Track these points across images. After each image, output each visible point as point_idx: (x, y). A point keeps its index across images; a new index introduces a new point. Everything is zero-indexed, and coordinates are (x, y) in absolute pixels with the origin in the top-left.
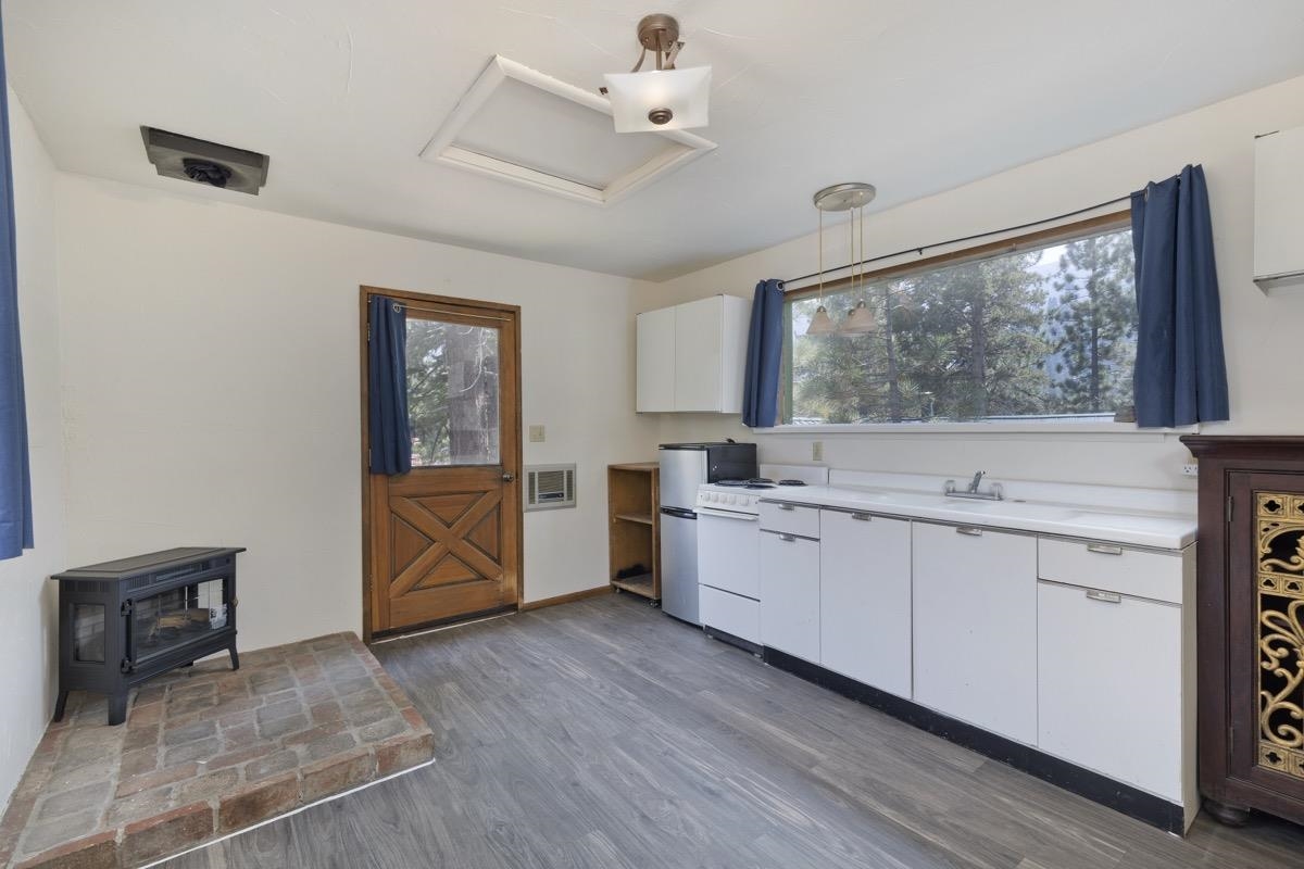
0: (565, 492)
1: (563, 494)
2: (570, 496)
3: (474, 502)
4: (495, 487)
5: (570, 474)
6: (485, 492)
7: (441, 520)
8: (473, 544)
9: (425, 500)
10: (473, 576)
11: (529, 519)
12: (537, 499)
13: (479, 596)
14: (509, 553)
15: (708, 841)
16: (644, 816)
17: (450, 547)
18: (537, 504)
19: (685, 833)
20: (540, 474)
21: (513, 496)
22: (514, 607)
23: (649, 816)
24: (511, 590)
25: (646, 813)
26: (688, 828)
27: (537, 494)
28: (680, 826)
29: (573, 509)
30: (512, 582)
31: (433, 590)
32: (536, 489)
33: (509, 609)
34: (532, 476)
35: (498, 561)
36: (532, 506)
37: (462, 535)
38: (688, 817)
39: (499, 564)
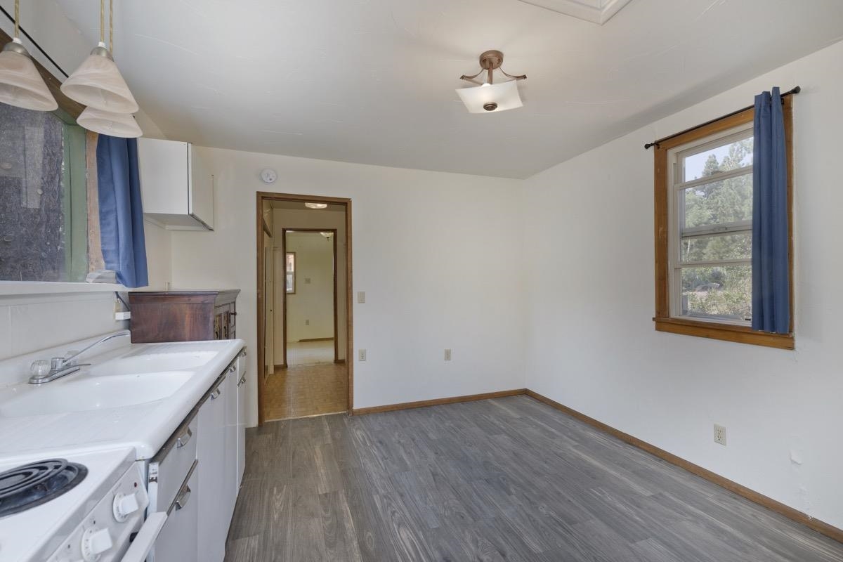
15: (467, 533)
16: (504, 555)
19: (479, 539)
23: (499, 554)
25: (502, 558)
26: (475, 542)
28: (480, 544)
38: (473, 548)
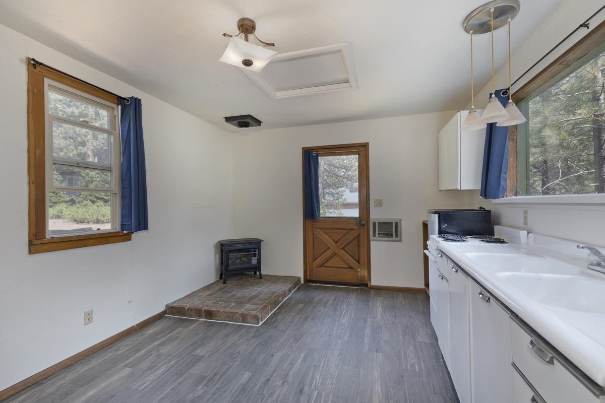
0: (394, 233)
1: (392, 235)
2: (397, 235)
3: (346, 234)
4: (356, 227)
5: (397, 224)
6: (352, 229)
7: (333, 240)
8: (346, 252)
9: (326, 231)
10: (346, 266)
11: (374, 245)
12: (377, 234)
13: (348, 276)
14: (363, 259)
17: (336, 251)
18: (377, 238)
20: (378, 223)
21: (365, 232)
22: (366, 285)
24: (364, 276)
27: (377, 233)
29: (400, 243)
30: (365, 273)
31: (329, 268)
32: (377, 231)
33: (363, 286)
34: (374, 224)
35: (358, 262)
36: (375, 238)
37: (341, 247)
39: (359, 263)
